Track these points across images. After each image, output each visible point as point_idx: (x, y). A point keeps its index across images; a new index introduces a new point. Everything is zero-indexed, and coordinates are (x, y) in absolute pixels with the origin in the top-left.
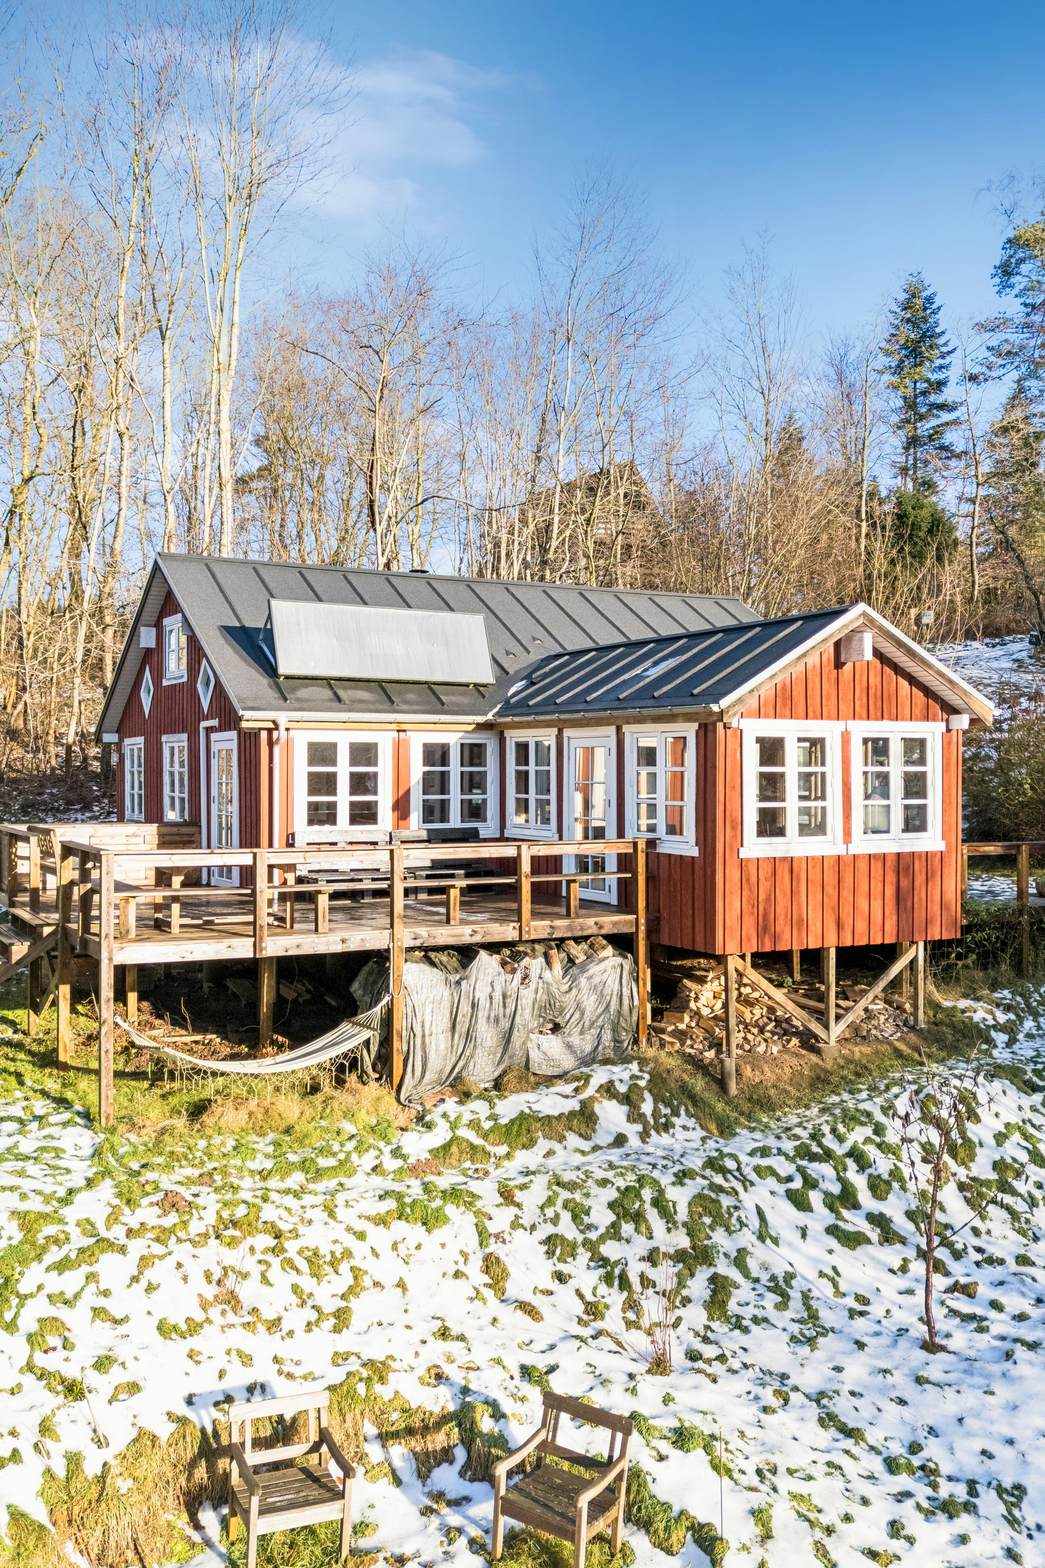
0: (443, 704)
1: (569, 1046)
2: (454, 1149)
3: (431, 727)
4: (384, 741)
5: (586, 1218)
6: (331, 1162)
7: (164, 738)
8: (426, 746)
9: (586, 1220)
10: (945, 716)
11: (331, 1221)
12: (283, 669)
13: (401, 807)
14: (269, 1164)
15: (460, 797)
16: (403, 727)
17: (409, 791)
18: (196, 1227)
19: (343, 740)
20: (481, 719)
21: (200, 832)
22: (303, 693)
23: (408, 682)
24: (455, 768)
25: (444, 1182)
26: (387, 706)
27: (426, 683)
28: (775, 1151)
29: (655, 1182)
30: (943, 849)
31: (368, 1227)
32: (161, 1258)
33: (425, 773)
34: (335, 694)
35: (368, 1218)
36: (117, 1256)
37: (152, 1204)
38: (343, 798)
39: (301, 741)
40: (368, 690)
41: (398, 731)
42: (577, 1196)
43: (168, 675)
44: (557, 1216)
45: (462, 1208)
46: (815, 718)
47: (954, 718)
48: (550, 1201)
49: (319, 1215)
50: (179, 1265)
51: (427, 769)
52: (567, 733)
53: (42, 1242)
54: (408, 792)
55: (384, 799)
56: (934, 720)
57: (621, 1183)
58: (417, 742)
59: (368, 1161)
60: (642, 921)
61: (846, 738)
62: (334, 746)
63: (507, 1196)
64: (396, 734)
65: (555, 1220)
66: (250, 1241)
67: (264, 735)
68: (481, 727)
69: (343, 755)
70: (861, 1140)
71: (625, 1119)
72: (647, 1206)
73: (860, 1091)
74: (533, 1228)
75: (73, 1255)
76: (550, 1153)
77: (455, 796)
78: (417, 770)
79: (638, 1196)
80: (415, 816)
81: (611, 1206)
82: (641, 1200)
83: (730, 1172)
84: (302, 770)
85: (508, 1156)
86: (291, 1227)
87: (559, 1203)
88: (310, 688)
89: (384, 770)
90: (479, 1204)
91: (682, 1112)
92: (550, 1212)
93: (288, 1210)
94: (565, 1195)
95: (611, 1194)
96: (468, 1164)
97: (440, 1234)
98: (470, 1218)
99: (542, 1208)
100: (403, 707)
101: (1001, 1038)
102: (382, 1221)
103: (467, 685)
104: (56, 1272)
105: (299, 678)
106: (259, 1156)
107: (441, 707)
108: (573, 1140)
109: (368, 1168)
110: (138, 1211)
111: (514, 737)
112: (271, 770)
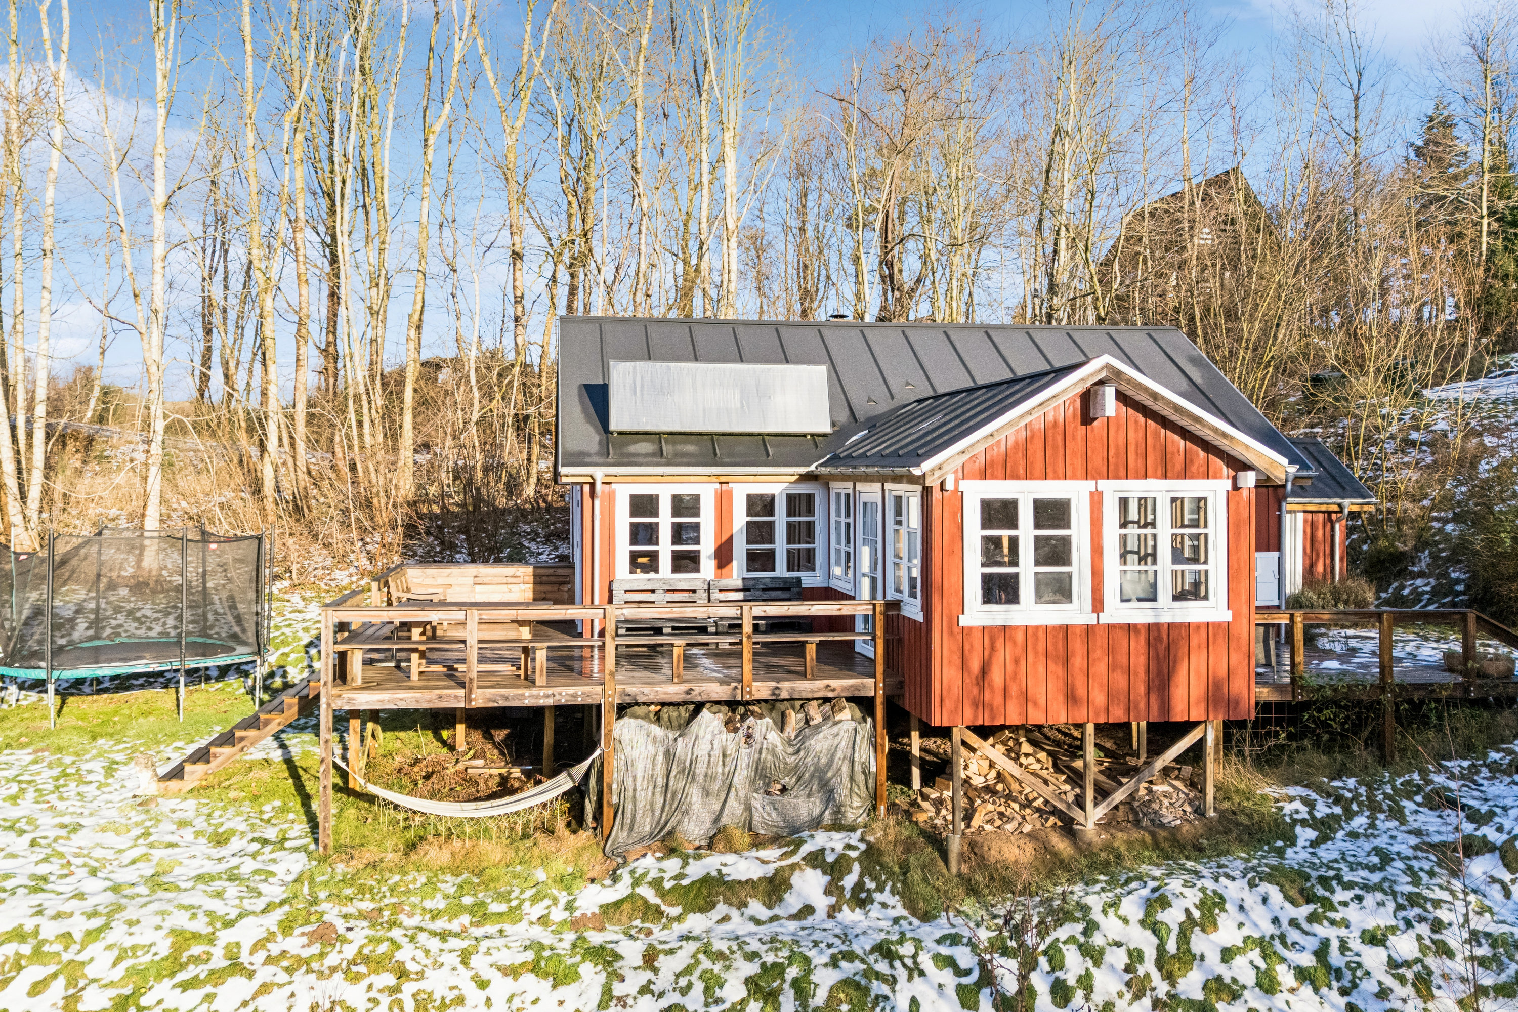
0: (769, 455)
2: (627, 906)
3: (752, 478)
4: (707, 493)
5: (717, 990)
6: (502, 908)
8: (749, 497)
9: (718, 993)
10: (1232, 473)
11: (461, 968)
12: (614, 426)
13: (723, 556)
14: (442, 905)
15: (786, 546)
16: (723, 479)
18: (333, 959)
19: (665, 493)
22: (633, 448)
23: (742, 435)
24: (780, 519)
25: (595, 938)
26: (708, 459)
27: (758, 435)
28: (965, 940)
29: (807, 960)
30: (1230, 619)
31: (495, 976)
32: (280, 986)
33: (748, 523)
34: (661, 448)
35: (499, 968)
36: (244, 980)
37: (303, 934)
38: (665, 548)
39: (623, 494)
40: (698, 443)
41: (720, 483)
42: (717, 968)
44: (690, 986)
45: (600, 967)
46: (1056, 478)
47: (1241, 474)
48: (687, 971)
49: (453, 959)
50: (293, 995)
51: (751, 519)
52: (858, 487)
53: (184, 960)
54: (731, 540)
55: (707, 547)
56: (1215, 477)
57: (770, 959)
58: (740, 493)
59: (537, 911)
60: (880, 685)
61: (1096, 499)
62: (655, 498)
63: (650, 959)
64: (718, 486)
65: (685, 991)
66: (373, 978)
67: (586, 488)
68: (805, 478)
69: (665, 507)
70: (1063, 938)
71: (821, 891)
72: (786, 986)
73: (1097, 882)
74: (661, 995)
75: (202, 976)
76: (726, 919)
77: (781, 546)
78: (740, 519)
79: (781, 974)
80: (738, 565)
81: (747, 981)
82: (784, 980)
83: (901, 958)
84: (623, 520)
85: (679, 919)
86: (419, 968)
87: (697, 973)
88: (639, 444)
89: (707, 520)
90: (617, 965)
91: (888, 888)
92: (683, 982)
93: (427, 952)
94: (706, 964)
95: (752, 969)
96: (637, 923)
97: (566, 992)
98: (602, 978)
99: (678, 976)
100: (728, 460)
101: (1306, 835)
102: (513, 972)
103: (805, 435)
104: (180, 989)
105: (631, 433)
106: (439, 896)
107: (767, 459)
108: (756, 907)
109: (534, 918)
110: (288, 939)
111: (837, 488)
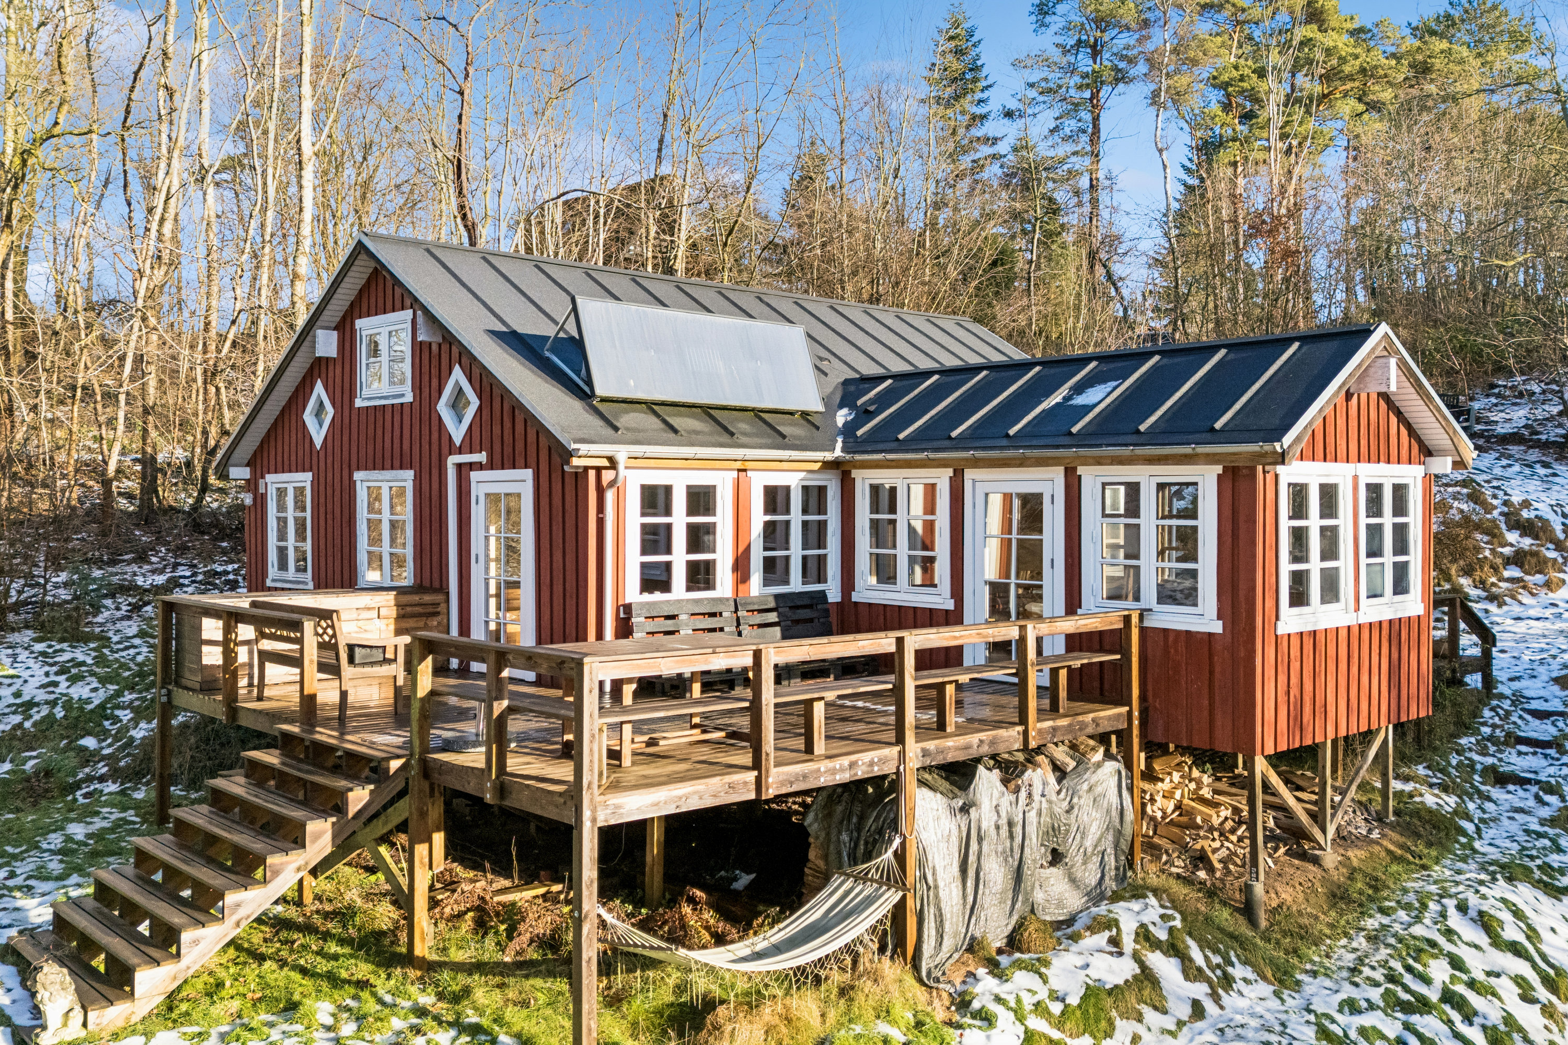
0: (784, 437)
1: (1073, 880)
3: (771, 465)
4: (723, 484)
7: (358, 476)
8: (766, 489)
10: (1422, 459)
12: (600, 391)
13: (741, 567)
15: (800, 552)
17: (749, 546)
19: (680, 482)
20: (829, 456)
21: (447, 601)
22: (631, 421)
23: (735, 409)
24: (796, 517)
26: (725, 438)
27: (753, 410)
30: (1421, 613)
33: (765, 524)
34: (665, 422)
38: (679, 558)
39: (633, 484)
40: (693, 416)
41: (739, 470)
43: (366, 392)
46: (1332, 460)
47: (1428, 461)
51: (768, 518)
52: (970, 475)
54: (748, 549)
55: (723, 557)
56: (1415, 463)
58: (759, 481)
60: (1136, 713)
61: (1355, 484)
62: (668, 489)
64: (735, 475)
67: (592, 474)
68: (828, 465)
69: (679, 501)
76: (1134, 1040)
77: (796, 551)
78: (758, 518)
80: (756, 578)
84: (634, 521)
88: (632, 415)
89: (723, 520)
91: (1232, 959)
100: (744, 440)
101: (1467, 827)
103: (791, 413)
107: (781, 440)
111: (864, 480)
112: (601, 523)
